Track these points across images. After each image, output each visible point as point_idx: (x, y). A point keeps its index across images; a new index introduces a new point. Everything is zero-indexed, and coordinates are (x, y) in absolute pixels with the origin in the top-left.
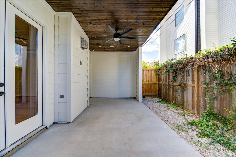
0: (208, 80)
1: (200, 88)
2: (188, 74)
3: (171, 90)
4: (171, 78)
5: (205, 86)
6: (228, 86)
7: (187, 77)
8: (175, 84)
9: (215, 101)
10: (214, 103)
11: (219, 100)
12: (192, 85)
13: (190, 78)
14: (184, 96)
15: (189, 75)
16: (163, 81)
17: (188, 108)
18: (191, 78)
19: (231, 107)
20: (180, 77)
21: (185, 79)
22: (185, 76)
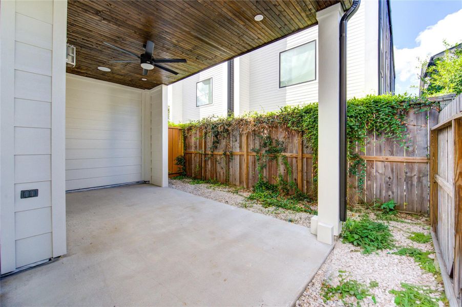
0: (257, 147)
1: (249, 157)
2: (234, 140)
3: (209, 162)
4: (210, 145)
5: (255, 154)
6: (275, 153)
7: (234, 144)
8: (216, 152)
9: (264, 170)
10: (263, 172)
11: (267, 169)
12: (240, 153)
13: (237, 144)
14: (229, 169)
15: (236, 141)
16: (193, 148)
17: (234, 183)
18: (239, 145)
19: (278, 174)
20: (223, 143)
21: (231, 146)
22: (231, 142)
